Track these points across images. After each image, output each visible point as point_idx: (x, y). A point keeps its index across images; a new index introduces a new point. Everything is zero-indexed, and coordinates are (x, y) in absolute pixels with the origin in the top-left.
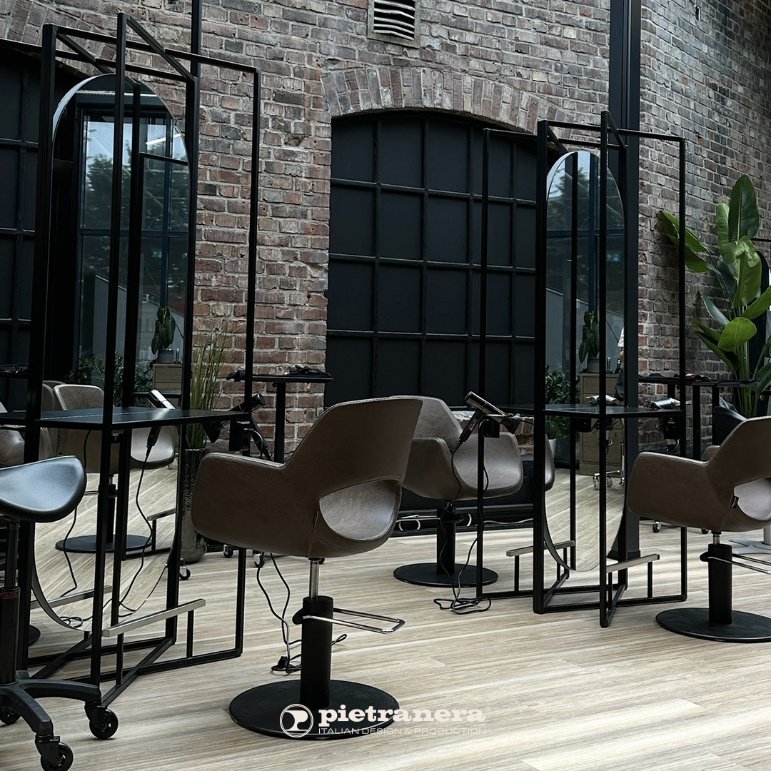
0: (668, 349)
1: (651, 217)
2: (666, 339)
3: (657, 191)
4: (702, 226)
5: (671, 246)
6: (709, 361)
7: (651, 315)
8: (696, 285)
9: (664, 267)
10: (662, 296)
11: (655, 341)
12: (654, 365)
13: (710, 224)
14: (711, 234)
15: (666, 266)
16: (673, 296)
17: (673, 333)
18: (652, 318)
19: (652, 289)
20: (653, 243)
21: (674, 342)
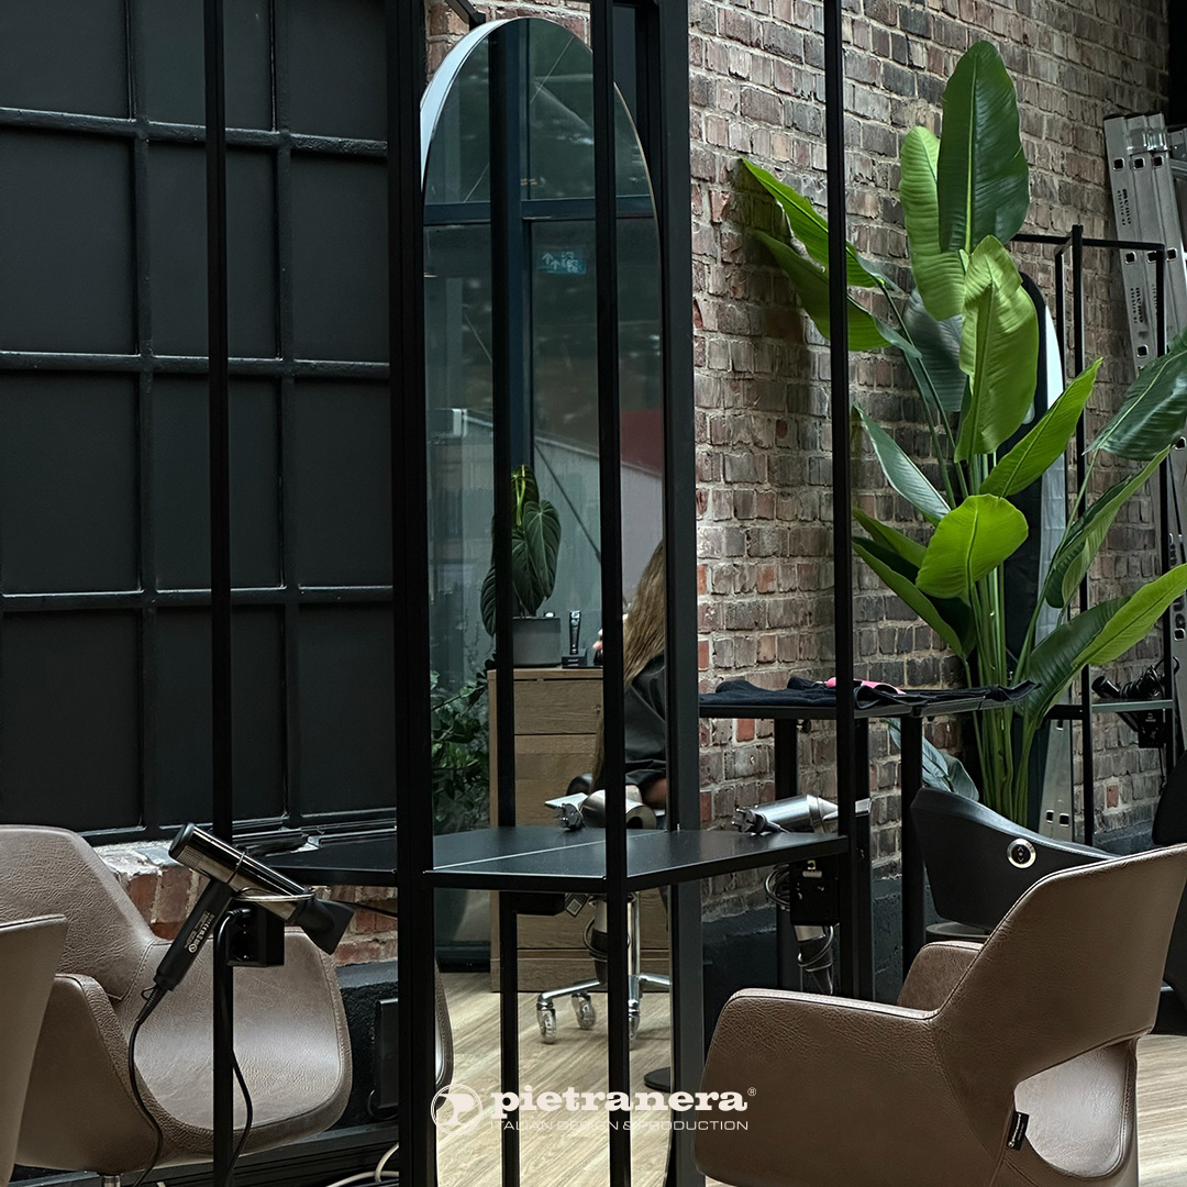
0: (768, 599)
1: (712, 180)
2: (763, 566)
3: (726, 96)
4: (861, 201)
5: (772, 270)
6: (886, 624)
7: (718, 495)
9: (752, 337)
10: (750, 431)
11: (730, 578)
12: (729, 652)
13: (884, 194)
14: (888, 227)
15: (760, 336)
16: (781, 428)
17: (784, 546)
18: (720, 505)
19: (720, 412)
20: (719, 265)
21: (785, 576)
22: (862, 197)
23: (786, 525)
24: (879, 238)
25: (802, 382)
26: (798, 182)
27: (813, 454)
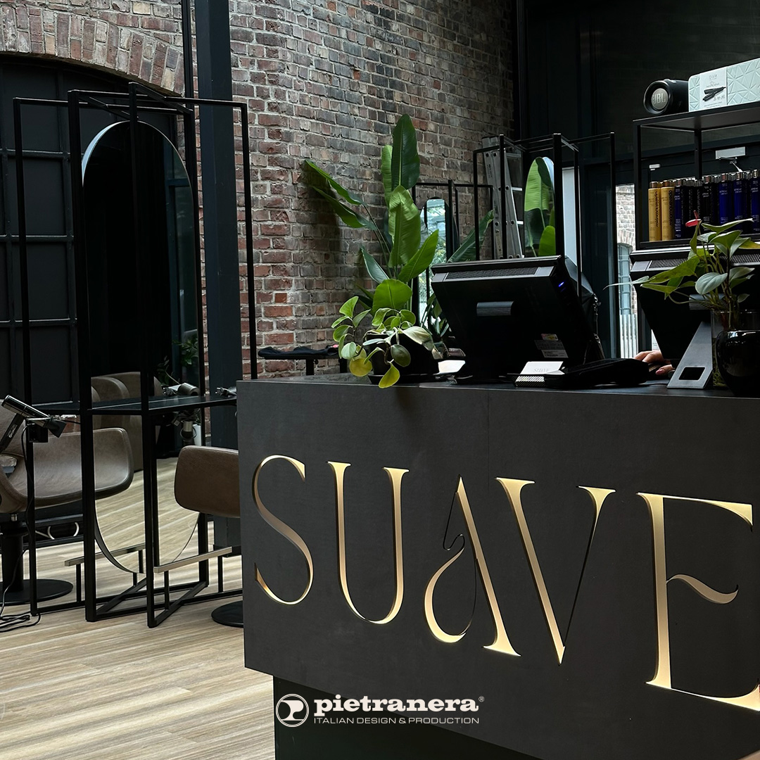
0: (321, 318)
1: (293, 168)
2: (319, 306)
3: (299, 138)
4: (364, 173)
7: (297, 281)
8: (358, 241)
9: (312, 224)
10: (311, 257)
11: (303, 310)
12: (303, 336)
13: (374, 170)
14: (377, 182)
15: (316, 224)
16: (327, 256)
17: (329, 298)
18: (298, 285)
19: (298, 251)
20: (297, 199)
21: (329, 309)
22: (364, 172)
23: (330, 291)
24: (373, 186)
25: (336, 240)
26: (334, 167)
27: (342, 265)
